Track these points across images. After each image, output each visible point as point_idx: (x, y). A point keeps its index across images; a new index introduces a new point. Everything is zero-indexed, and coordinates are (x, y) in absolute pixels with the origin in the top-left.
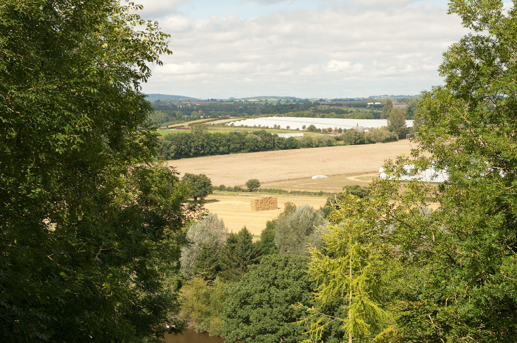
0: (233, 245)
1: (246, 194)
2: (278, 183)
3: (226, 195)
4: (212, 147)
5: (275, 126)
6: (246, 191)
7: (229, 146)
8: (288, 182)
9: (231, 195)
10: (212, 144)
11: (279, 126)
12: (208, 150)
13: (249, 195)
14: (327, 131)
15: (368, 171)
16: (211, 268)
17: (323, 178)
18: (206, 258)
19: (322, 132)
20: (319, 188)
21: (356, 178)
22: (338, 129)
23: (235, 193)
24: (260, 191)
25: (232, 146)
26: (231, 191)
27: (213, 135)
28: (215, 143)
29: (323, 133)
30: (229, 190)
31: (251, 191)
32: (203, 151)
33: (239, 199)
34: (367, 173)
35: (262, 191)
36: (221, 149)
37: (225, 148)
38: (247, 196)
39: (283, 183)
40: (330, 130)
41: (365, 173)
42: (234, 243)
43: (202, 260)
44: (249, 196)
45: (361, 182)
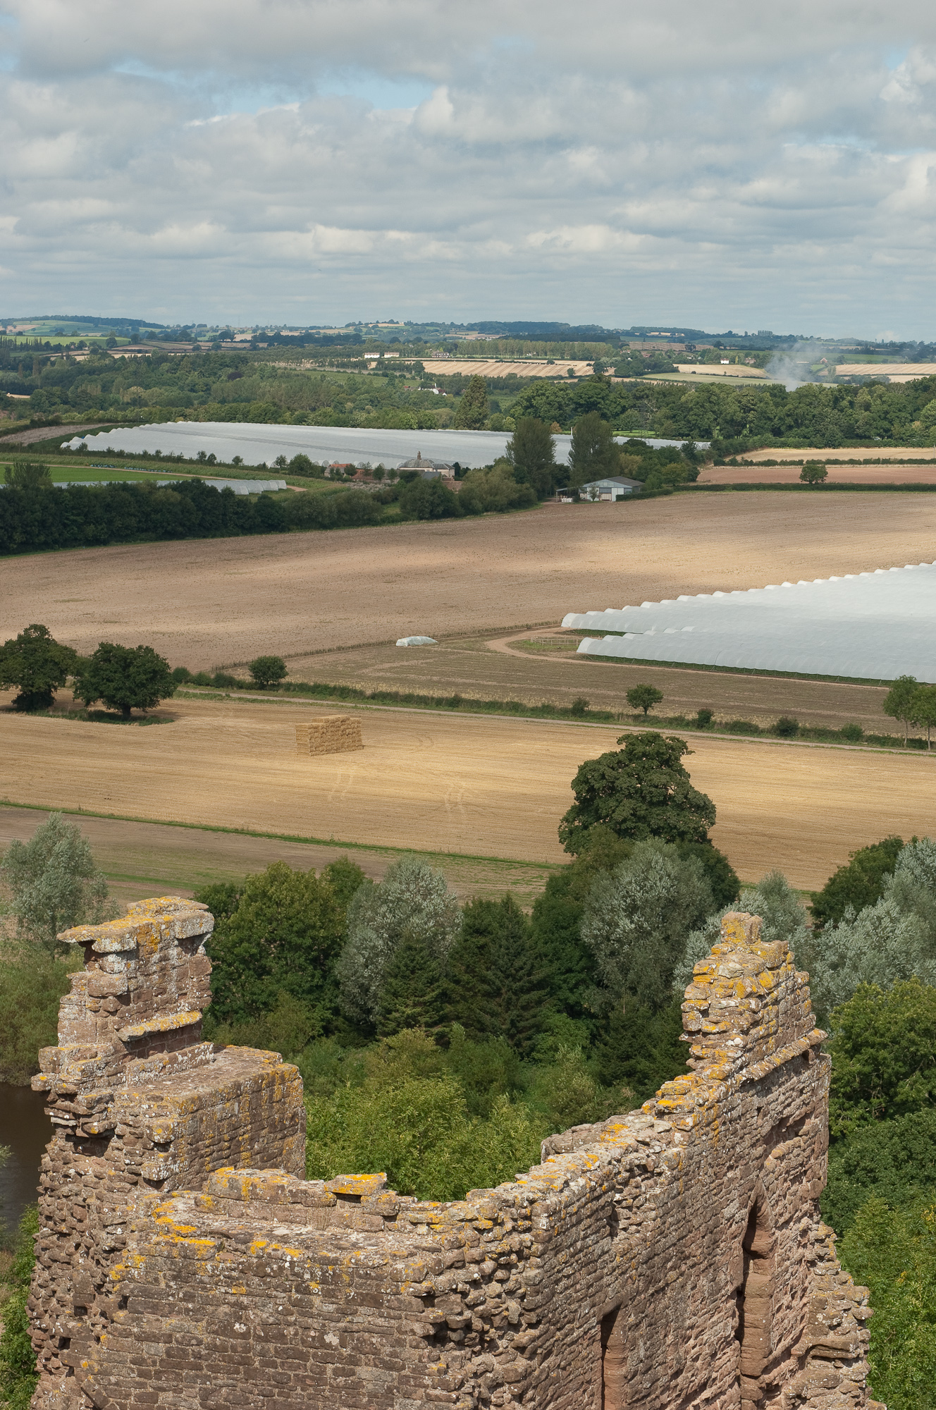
0: (482, 940)
1: (249, 697)
2: (317, 658)
3: (195, 696)
4: (65, 525)
5: (202, 455)
6: (250, 687)
7: (110, 522)
8: (342, 657)
9: (211, 699)
10: (67, 519)
11: (213, 457)
12: (57, 535)
13: (260, 698)
14: (342, 471)
15: (530, 623)
16: (426, 998)
17: (425, 645)
18: (413, 972)
19: (327, 474)
20: (435, 678)
21: (510, 645)
22: (374, 466)
23: (217, 692)
24: (289, 687)
25: (118, 523)
26: (208, 685)
27: (67, 494)
28: (73, 514)
29: (332, 479)
30: (200, 681)
31: (262, 687)
32: (42, 538)
33: (237, 710)
34: (529, 628)
35: (292, 688)
36: (90, 530)
37: (100, 527)
38: (254, 701)
39: (330, 658)
40: (351, 470)
41: (522, 626)
42: (481, 934)
43: (403, 977)
44: (262, 701)
45: (534, 661)
